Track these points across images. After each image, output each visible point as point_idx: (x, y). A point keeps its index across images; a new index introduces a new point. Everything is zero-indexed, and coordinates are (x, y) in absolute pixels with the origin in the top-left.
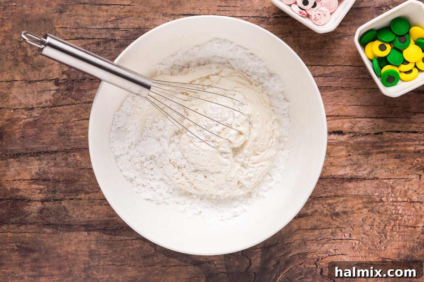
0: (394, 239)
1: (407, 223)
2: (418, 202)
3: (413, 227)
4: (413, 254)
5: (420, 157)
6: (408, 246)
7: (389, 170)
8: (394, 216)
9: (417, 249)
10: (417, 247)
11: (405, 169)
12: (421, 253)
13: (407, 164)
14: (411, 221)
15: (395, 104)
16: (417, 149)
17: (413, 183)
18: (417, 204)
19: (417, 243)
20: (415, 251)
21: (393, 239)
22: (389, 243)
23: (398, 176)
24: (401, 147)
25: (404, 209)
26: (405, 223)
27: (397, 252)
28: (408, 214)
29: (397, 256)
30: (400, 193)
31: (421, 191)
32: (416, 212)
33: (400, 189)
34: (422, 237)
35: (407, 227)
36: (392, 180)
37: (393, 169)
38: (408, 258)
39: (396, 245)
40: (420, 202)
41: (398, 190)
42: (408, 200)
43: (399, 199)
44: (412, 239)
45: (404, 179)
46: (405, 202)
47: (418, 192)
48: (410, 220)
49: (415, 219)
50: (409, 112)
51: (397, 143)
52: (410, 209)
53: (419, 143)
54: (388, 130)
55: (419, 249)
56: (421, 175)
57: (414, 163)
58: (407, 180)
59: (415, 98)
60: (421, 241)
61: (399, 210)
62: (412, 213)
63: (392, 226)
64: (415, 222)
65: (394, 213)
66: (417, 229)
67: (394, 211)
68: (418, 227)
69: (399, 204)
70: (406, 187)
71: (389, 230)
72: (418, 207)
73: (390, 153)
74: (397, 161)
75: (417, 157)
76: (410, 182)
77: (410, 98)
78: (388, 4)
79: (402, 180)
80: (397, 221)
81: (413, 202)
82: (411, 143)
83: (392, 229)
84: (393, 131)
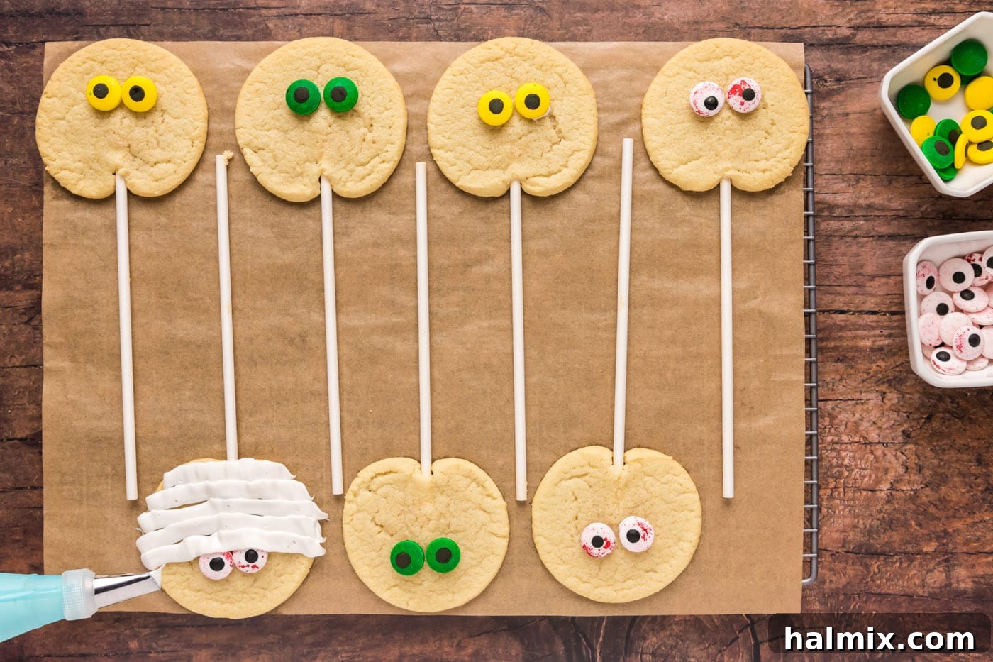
0: (835, 512)
1: (859, 483)
2: (879, 443)
3: (871, 491)
4: (871, 541)
5: (883, 359)
6: (862, 527)
7: (825, 385)
8: (836, 470)
9: (877, 532)
10: (878, 527)
11: (855, 381)
12: (886, 539)
13: (860, 372)
14: (866, 479)
15: (836, 260)
16: (877, 343)
17: (870, 408)
18: (877, 447)
19: (878, 520)
20: (875, 536)
21: (833, 513)
22: (827, 521)
23: (841, 394)
24: (847, 340)
25: (854, 457)
26: (855, 482)
27: (842, 537)
28: (860, 467)
29: (840, 545)
30: (846, 427)
31: (885, 423)
32: (877, 462)
33: (845, 419)
34: (886, 510)
35: (859, 490)
36: (830, 402)
37: (833, 383)
38: (862, 549)
39: (839, 524)
40: (883, 444)
41: (841, 421)
42: (862, 440)
43: (845, 439)
44: (868, 513)
45: (853, 400)
46: (856, 444)
47: (879, 424)
48: (864, 477)
49: (874, 476)
50: (861, 274)
51: (840, 334)
52: (864, 456)
53: (881, 333)
54: (823, 309)
55: (883, 531)
56: (885, 393)
57: (871, 371)
58: (859, 402)
59: (873, 249)
60: (885, 516)
61: (843, 459)
62: (869, 464)
63: (832, 489)
64: (874, 480)
65: (834, 464)
66: (878, 494)
67: (834, 461)
68: (880, 490)
69: (844, 446)
70: (857, 416)
71: (826, 497)
72: (879, 453)
73: (826, 352)
74: (840, 366)
75: (878, 360)
76: (865, 407)
77: (864, 249)
78: (821, 73)
79: (849, 402)
80: (841, 478)
81: (870, 443)
82: (866, 333)
83: (831, 495)
84: (832, 310)
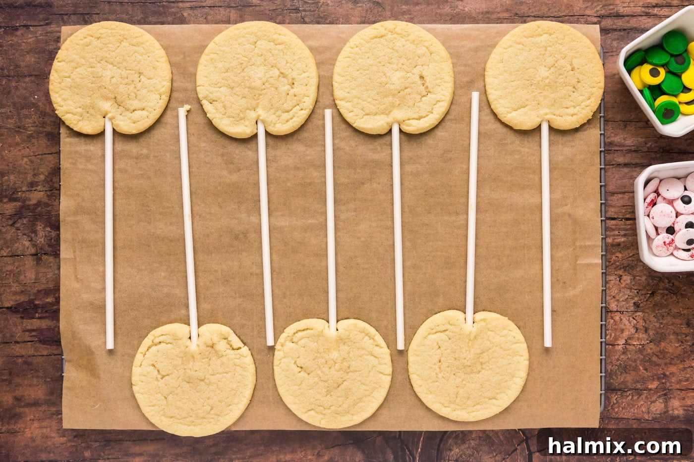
3: (611, 345)
4: (611, 381)
5: (620, 252)
9: (616, 374)
12: (622, 380)
16: (616, 240)
17: (611, 287)
18: (616, 314)
19: (616, 365)
31: (621, 297)
32: (615, 325)
34: (622, 359)
40: (620, 312)
44: (609, 361)
47: (617, 298)
49: (613, 334)
53: (618, 234)
55: (620, 373)
56: (621, 276)
60: (622, 363)
64: (613, 338)
66: (616, 347)
68: (618, 345)
72: (617, 318)
